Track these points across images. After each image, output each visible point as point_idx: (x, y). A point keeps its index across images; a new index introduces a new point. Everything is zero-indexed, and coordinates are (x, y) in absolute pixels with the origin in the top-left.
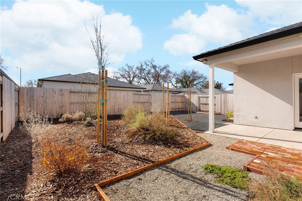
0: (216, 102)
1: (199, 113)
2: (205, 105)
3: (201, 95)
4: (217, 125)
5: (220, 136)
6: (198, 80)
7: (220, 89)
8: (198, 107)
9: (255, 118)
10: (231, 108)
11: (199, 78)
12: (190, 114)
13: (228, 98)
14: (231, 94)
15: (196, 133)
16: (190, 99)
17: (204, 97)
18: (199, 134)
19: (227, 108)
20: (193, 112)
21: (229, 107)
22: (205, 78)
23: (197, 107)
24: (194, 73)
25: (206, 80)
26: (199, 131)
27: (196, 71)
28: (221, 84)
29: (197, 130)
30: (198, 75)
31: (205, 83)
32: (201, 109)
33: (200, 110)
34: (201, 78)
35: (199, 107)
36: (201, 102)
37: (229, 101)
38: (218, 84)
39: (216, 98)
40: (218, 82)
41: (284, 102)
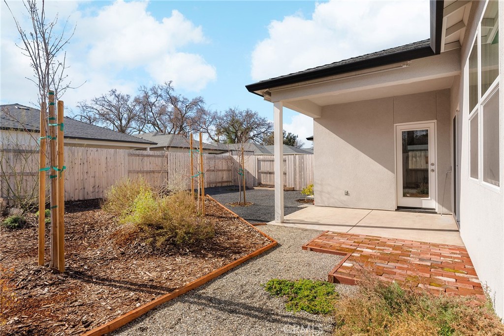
0: (287, 169)
1: (259, 190)
2: (268, 175)
3: (261, 157)
4: (288, 210)
5: (292, 228)
6: (256, 129)
7: (293, 145)
8: (257, 178)
9: (346, 195)
10: (311, 178)
11: (259, 125)
12: (242, 192)
13: (305, 163)
14: (310, 155)
15: (254, 225)
16: (243, 163)
17: (267, 161)
18: (258, 228)
19: (304, 179)
20: (247, 188)
21: (308, 177)
22: (269, 127)
23: (254, 178)
24: (249, 115)
25: (270, 130)
26: (259, 223)
27: (253, 112)
28: (295, 137)
29: (254, 220)
30: (256, 120)
31: (269, 134)
32: (262, 182)
33: (260, 184)
34: (263, 125)
35: (259, 178)
36: (262, 169)
37: (308, 167)
38: (289, 137)
39: (287, 161)
40: (290, 134)
41: (383, 167)
